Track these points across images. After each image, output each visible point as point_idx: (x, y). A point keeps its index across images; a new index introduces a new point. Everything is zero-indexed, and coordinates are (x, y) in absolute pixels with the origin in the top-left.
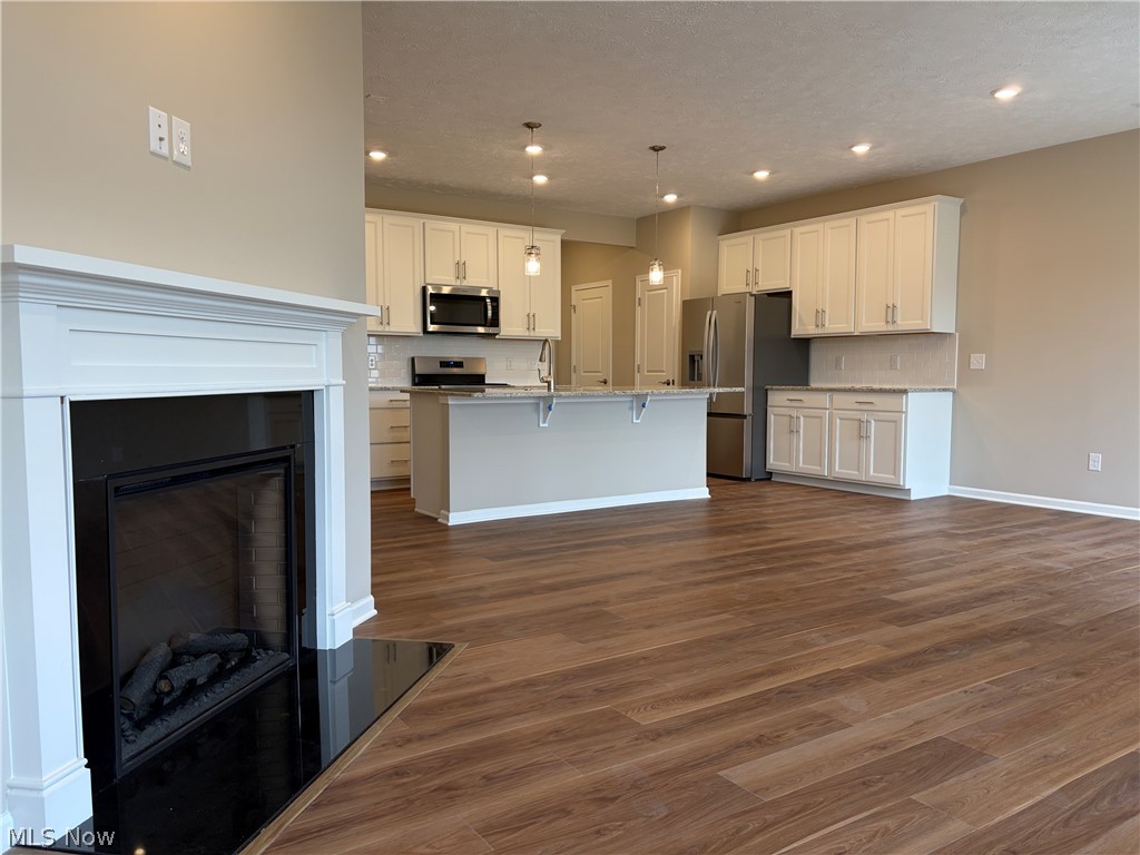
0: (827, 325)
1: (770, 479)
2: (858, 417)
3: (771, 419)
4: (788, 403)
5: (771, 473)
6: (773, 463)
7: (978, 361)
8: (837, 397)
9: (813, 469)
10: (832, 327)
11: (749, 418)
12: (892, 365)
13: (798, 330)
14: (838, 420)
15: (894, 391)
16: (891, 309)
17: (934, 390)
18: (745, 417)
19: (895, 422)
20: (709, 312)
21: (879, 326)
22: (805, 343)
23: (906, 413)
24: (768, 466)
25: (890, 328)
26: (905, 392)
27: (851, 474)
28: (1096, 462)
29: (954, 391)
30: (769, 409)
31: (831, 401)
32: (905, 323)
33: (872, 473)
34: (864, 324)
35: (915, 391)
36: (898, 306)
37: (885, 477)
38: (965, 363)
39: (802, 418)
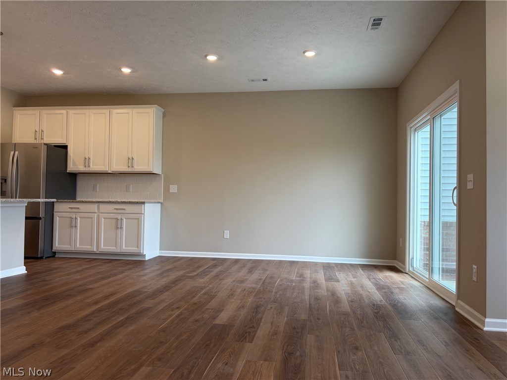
0: (91, 166)
1: (54, 256)
2: (116, 217)
3: (57, 220)
4: (70, 210)
5: (55, 252)
6: (57, 245)
7: (174, 189)
8: (102, 206)
9: (87, 248)
10: (94, 167)
11: (43, 219)
12: (127, 190)
13: (71, 167)
14: (103, 219)
15: (137, 203)
16: (131, 160)
17: (155, 202)
18: (40, 218)
19: (138, 219)
20: (12, 153)
21: (124, 168)
22: (74, 176)
23: (144, 214)
24: (53, 249)
25: (130, 170)
26: (144, 203)
27: (111, 249)
28: (227, 234)
29: (161, 203)
30: (55, 213)
31: (99, 208)
32: (138, 168)
33: (125, 247)
34: (114, 167)
35: (148, 203)
36: (135, 158)
37: (132, 249)
38: (167, 189)
39: (79, 218)
